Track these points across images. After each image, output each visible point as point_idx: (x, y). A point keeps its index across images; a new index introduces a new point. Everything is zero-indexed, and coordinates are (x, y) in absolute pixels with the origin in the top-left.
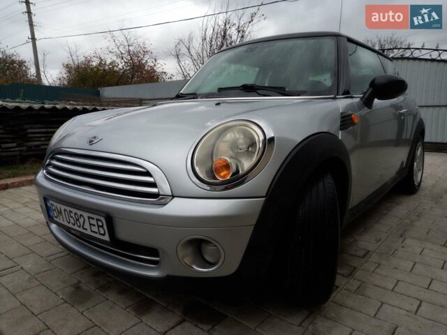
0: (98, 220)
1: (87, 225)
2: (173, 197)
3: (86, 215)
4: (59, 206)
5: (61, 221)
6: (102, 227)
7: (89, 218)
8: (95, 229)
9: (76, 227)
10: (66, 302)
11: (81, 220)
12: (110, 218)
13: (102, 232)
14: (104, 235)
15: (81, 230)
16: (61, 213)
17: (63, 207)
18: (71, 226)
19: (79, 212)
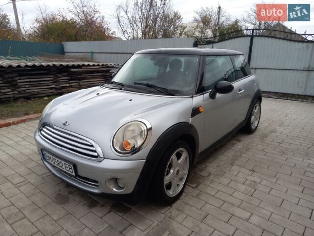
0: (69, 166)
1: (64, 167)
2: (104, 158)
3: (63, 162)
4: (49, 155)
5: (50, 162)
6: (71, 169)
7: (65, 164)
8: (68, 169)
9: (58, 166)
10: (54, 201)
11: (61, 164)
12: (75, 166)
13: (71, 171)
14: (72, 172)
15: (61, 168)
16: (50, 158)
17: (51, 157)
18: (56, 165)
19: (60, 161)
